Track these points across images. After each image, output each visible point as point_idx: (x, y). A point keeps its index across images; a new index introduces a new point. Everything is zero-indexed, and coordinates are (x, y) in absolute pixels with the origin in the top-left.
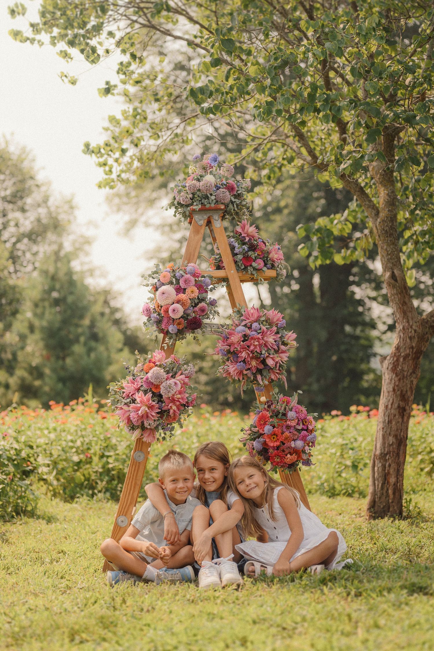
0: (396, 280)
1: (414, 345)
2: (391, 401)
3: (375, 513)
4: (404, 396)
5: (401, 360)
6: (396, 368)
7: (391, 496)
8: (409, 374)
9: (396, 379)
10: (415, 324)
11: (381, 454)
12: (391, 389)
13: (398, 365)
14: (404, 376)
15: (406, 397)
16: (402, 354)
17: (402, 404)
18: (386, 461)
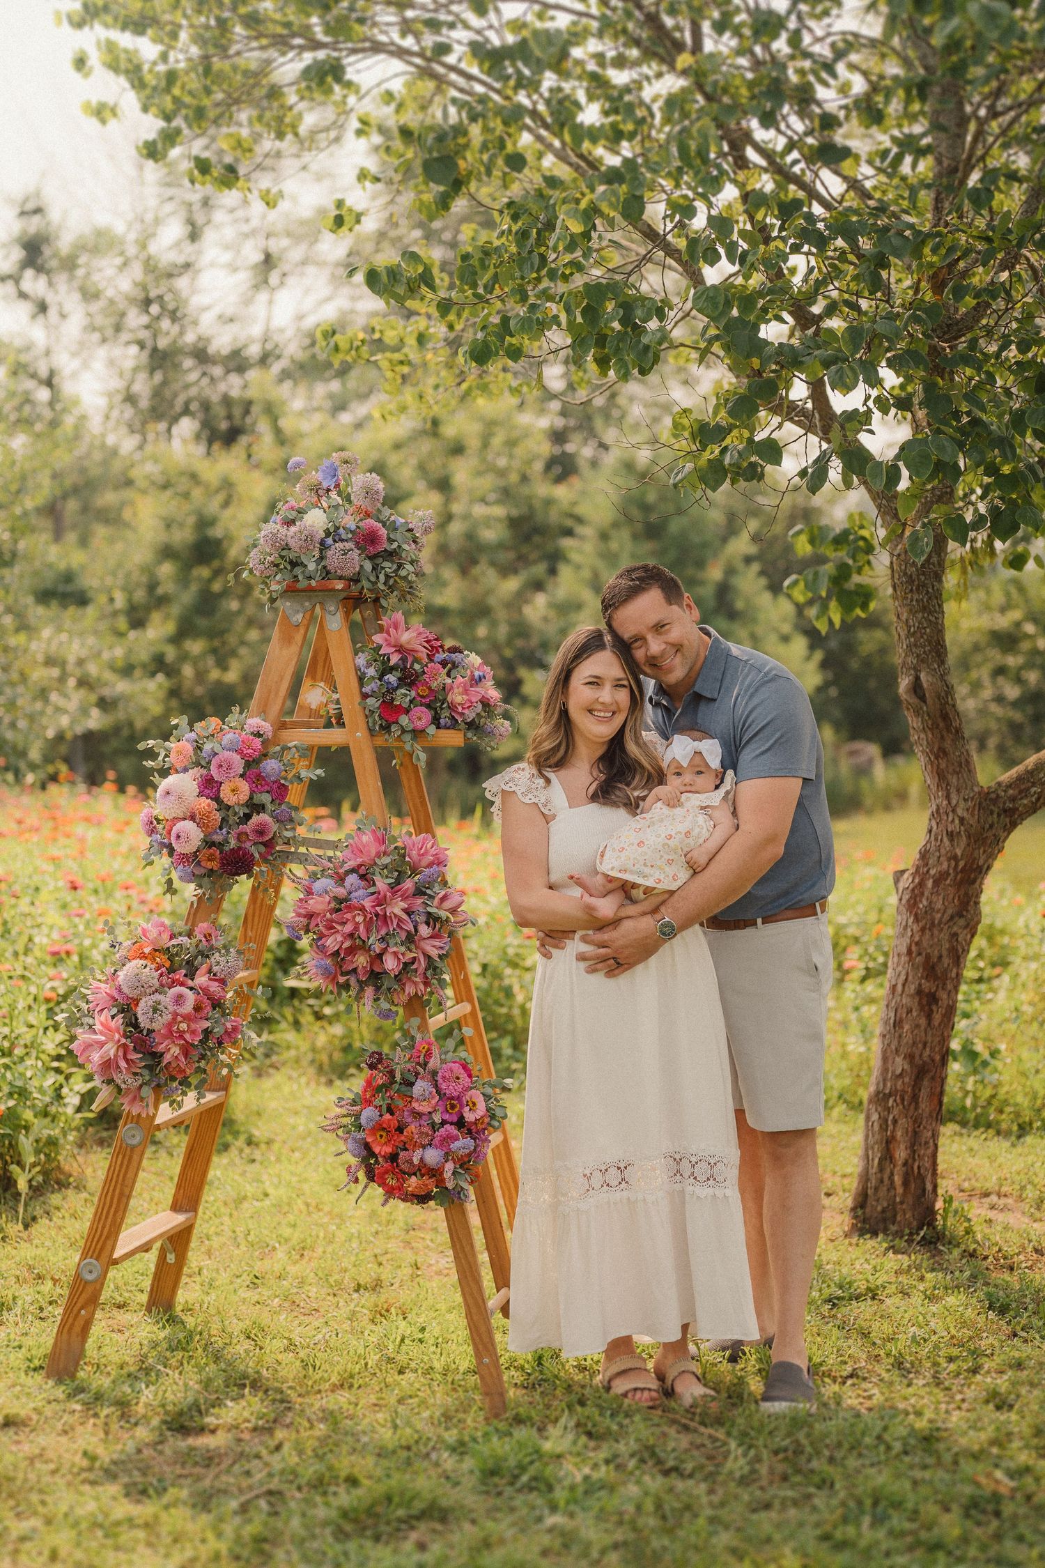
0: (922, 698)
1: (959, 852)
2: (903, 977)
3: (864, 1221)
4: (933, 967)
5: (930, 883)
6: (915, 903)
7: (900, 1190)
8: (946, 917)
9: (915, 927)
10: (962, 804)
11: (878, 1093)
12: (905, 950)
13: (922, 894)
14: (933, 924)
15: (939, 971)
16: (932, 872)
17: (927, 986)
18: (889, 1110)
